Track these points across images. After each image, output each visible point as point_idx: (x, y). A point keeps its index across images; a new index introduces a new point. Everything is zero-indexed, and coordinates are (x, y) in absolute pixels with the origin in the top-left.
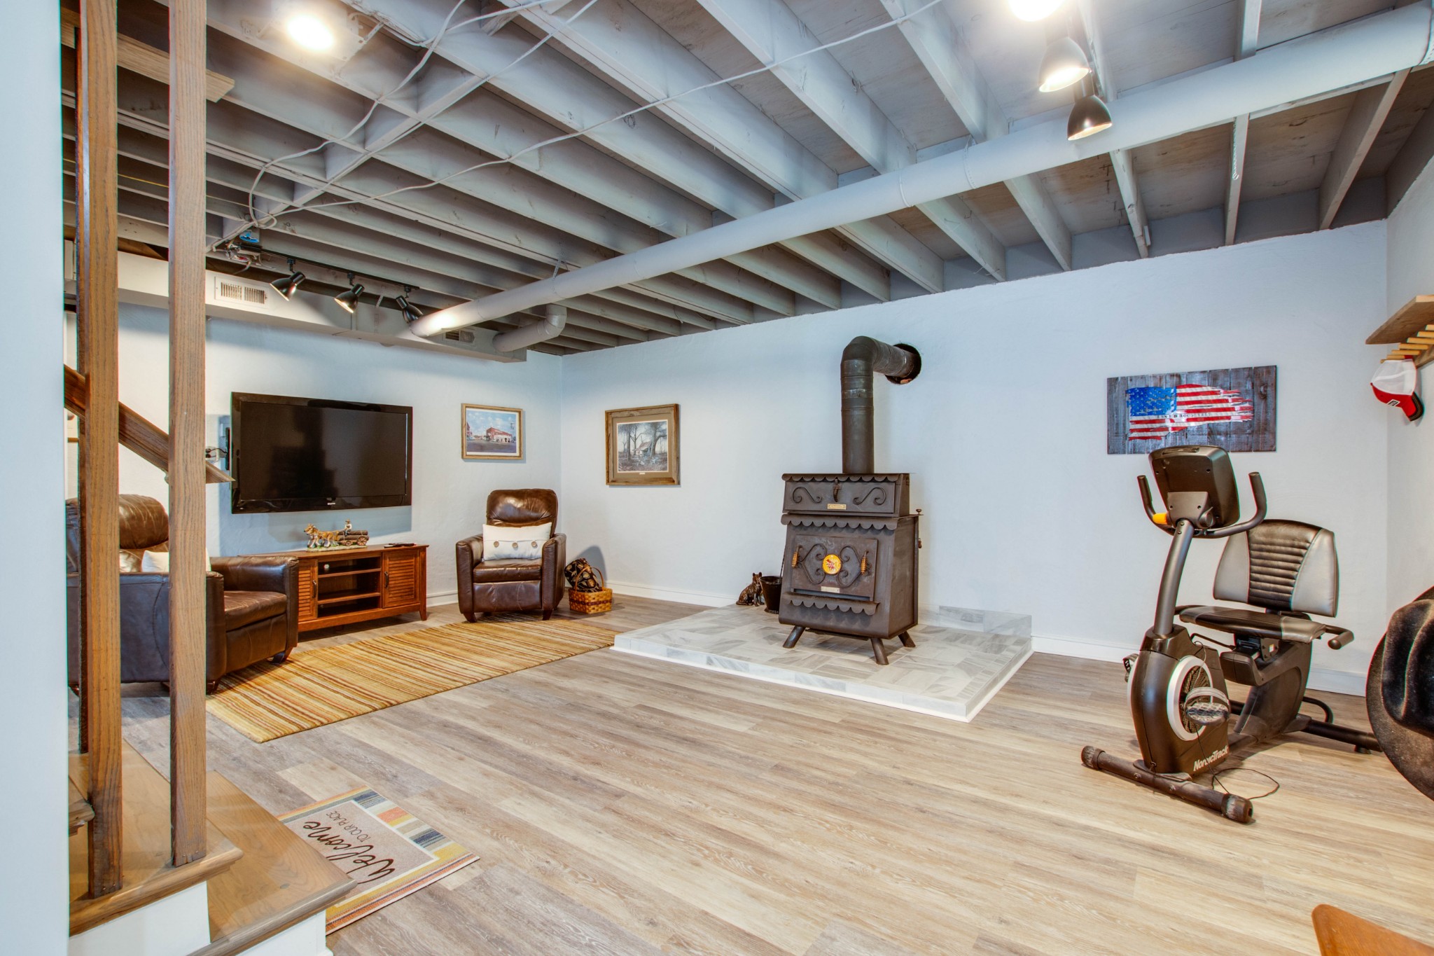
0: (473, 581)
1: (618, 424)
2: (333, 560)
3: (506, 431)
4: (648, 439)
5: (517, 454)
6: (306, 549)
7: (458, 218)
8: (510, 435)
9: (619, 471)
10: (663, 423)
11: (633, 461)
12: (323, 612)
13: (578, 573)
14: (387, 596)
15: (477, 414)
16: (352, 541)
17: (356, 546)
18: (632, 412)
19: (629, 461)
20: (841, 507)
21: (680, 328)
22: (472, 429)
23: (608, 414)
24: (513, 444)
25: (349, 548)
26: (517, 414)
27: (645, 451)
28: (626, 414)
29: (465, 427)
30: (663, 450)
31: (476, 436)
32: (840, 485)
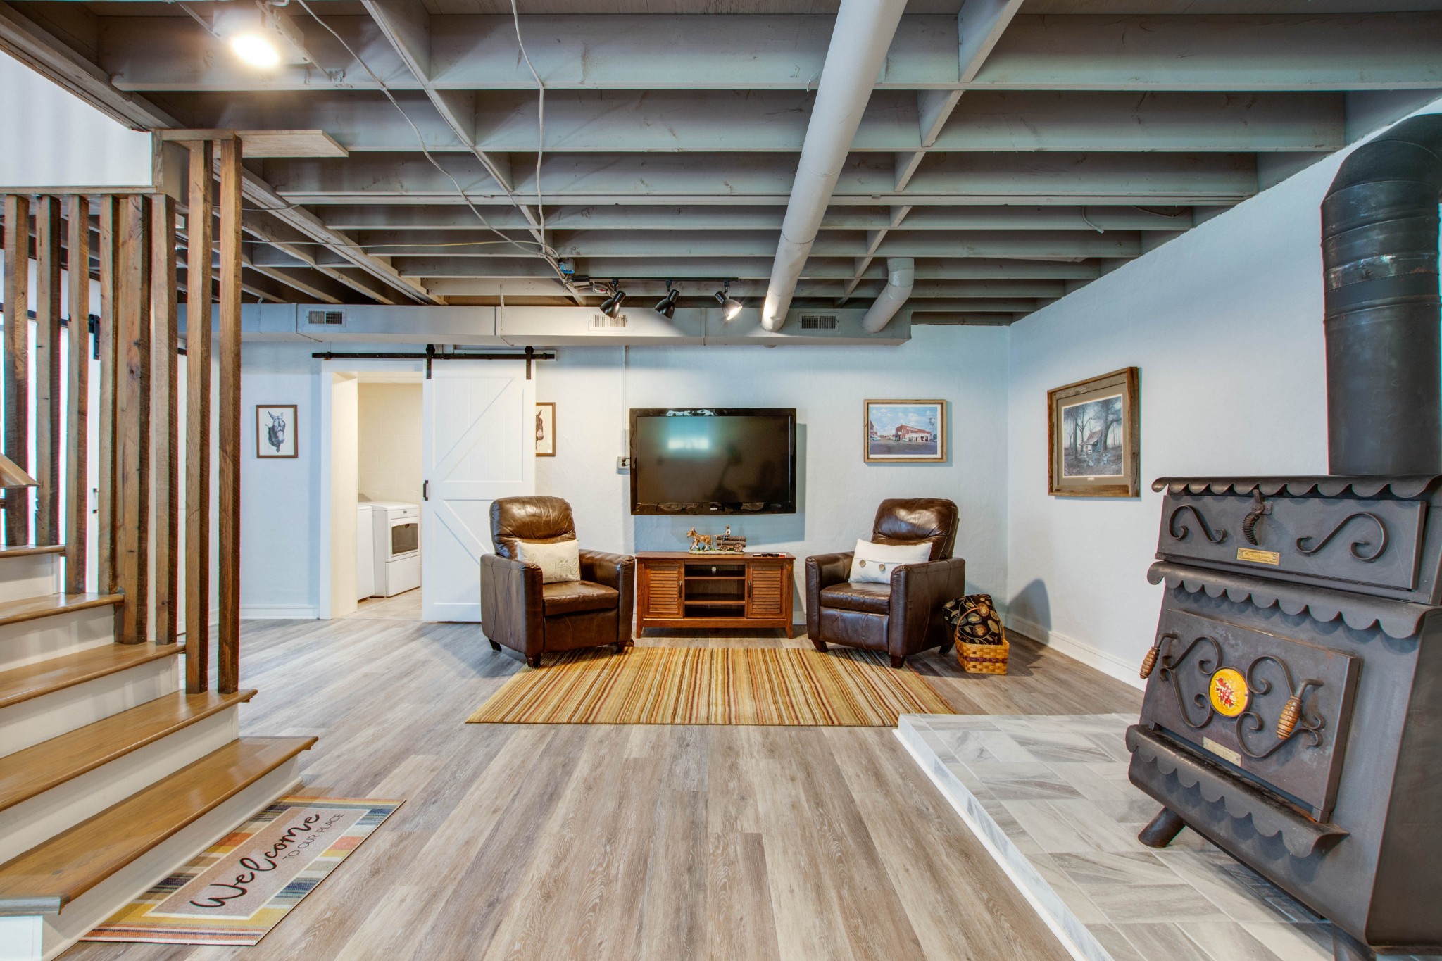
0: (820, 605)
1: (1063, 408)
2: (721, 563)
3: (923, 429)
4: (1097, 426)
5: (939, 455)
6: (689, 551)
7: (647, 186)
8: (928, 433)
9: (1065, 476)
10: (1117, 399)
11: (1080, 461)
12: (689, 612)
13: (961, 614)
14: (750, 606)
15: (884, 410)
16: (729, 547)
17: (733, 552)
18: (1078, 389)
19: (1077, 462)
20: (1268, 558)
21: (1138, 241)
22: (876, 428)
23: (1051, 394)
24: (932, 443)
25: (725, 553)
26: (939, 407)
27: (1094, 445)
28: (1071, 392)
29: (868, 425)
30: (1117, 443)
31: (881, 437)
32: (1268, 503)
